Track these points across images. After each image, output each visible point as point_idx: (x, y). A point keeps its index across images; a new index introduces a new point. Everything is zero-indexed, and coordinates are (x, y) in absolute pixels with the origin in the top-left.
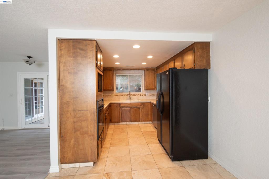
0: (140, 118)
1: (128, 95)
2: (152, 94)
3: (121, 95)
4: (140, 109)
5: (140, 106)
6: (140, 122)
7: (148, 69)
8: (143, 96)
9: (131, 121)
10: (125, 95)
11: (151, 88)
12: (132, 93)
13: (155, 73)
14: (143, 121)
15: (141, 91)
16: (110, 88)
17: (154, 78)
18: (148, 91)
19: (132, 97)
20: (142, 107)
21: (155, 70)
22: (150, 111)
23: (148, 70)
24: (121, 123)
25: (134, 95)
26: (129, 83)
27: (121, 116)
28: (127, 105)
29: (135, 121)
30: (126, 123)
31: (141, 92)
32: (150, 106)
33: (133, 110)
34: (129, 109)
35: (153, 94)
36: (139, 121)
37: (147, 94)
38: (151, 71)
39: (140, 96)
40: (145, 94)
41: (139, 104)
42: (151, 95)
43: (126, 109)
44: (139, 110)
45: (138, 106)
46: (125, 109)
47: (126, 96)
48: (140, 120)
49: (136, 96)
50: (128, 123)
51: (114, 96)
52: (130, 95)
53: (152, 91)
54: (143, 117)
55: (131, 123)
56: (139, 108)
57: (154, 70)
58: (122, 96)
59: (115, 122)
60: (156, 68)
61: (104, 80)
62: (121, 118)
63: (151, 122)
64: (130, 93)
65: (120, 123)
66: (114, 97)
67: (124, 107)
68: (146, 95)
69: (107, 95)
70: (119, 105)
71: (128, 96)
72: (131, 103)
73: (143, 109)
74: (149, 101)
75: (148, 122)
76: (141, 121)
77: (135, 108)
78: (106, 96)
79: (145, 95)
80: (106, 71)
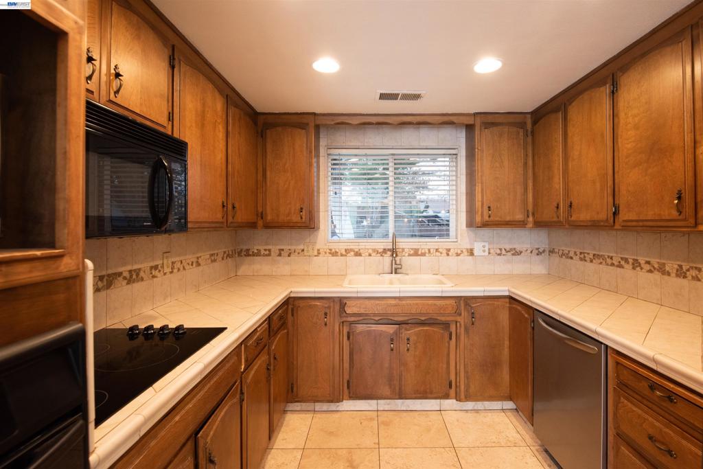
0: (453, 377)
1: (385, 251)
2: (508, 247)
3: (351, 250)
4: (453, 328)
5: (450, 314)
6: (450, 403)
7: (490, 119)
8: (458, 255)
9: (402, 396)
10: (374, 250)
11: (508, 219)
12: (406, 244)
13: (530, 139)
14: (468, 398)
15: (448, 230)
16: (295, 218)
17: (521, 164)
18: (486, 232)
19: (407, 261)
20: (463, 319)
21: (529, 126)
22: (507, 343)
23: (493, 124)
24: (348, 405)
25: (416, 253)
26: (390, 201)
27: (346, 365)
28: (378, 308)
29: (424, 394)
30: (374, 402)
31: (448, 235)
32: (504, 318)
33: (411, 332)
34: (390, 329)
35: (511, 250)
36: (446, 397)
37: (479, 248)
38: (506, 129)
39: (444, 258)
40: (469, 247)
41: (448, 302)
42: (499, 255)
43: (374, 327)
44: (447, 335)
45: (443, 315)
46: (369, 332)
47: (378, 258)
48: (452, 392)
49: (423, 255)
50: (383, 404)
51: (319, 253)
52: (394, 252)
53: (505, 232)
54: (467, 378)
55: (400, 404)
56: (446, 325)
57: (522, 125)
58: (358, 254)
59: (316, 400)
60: (532, 113)
61: (268, 173)
62: (346, 377)
63: (510, 405)
64: (394, 243)
65: (345, 402)
66: (321, 258)
67: (364, 318)
68: (476, 253)
69: (286, 247)
70: (337, 307)
71: (387, 259)
72: (400, 298)
73: (467, 330)
74: (501, 289)
75: (497, 405)
76: (458, 399)
77: (423, 323)
78: (280, 255)
79: (471, 253)
80: (280, 129)
